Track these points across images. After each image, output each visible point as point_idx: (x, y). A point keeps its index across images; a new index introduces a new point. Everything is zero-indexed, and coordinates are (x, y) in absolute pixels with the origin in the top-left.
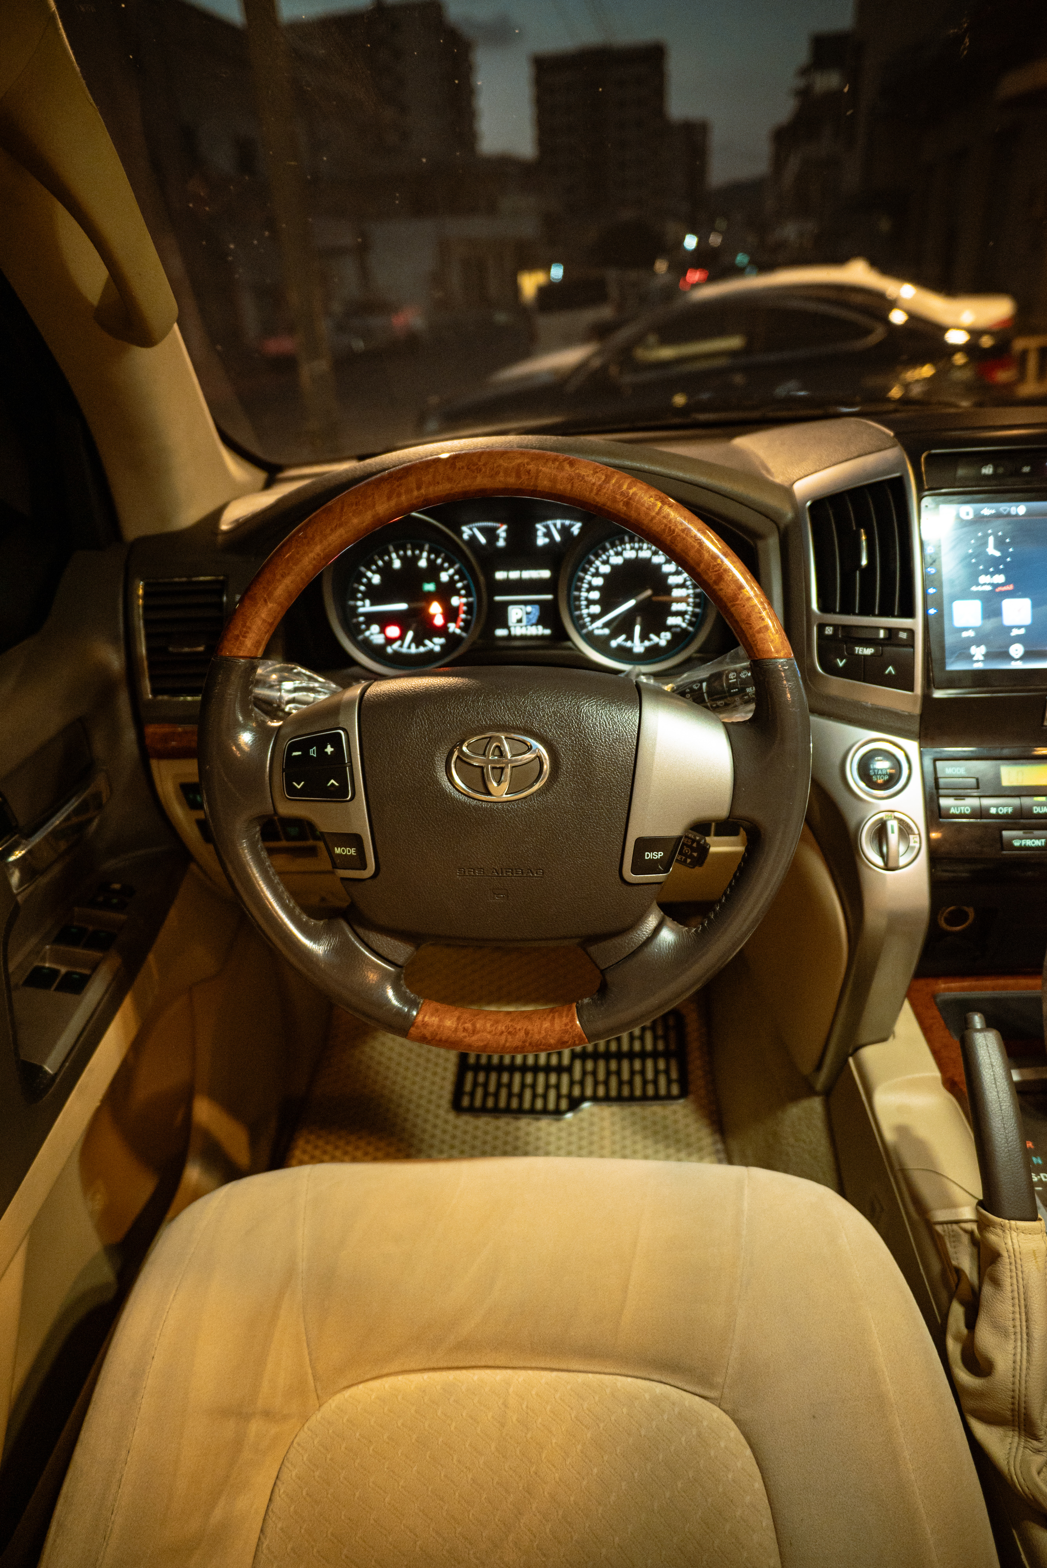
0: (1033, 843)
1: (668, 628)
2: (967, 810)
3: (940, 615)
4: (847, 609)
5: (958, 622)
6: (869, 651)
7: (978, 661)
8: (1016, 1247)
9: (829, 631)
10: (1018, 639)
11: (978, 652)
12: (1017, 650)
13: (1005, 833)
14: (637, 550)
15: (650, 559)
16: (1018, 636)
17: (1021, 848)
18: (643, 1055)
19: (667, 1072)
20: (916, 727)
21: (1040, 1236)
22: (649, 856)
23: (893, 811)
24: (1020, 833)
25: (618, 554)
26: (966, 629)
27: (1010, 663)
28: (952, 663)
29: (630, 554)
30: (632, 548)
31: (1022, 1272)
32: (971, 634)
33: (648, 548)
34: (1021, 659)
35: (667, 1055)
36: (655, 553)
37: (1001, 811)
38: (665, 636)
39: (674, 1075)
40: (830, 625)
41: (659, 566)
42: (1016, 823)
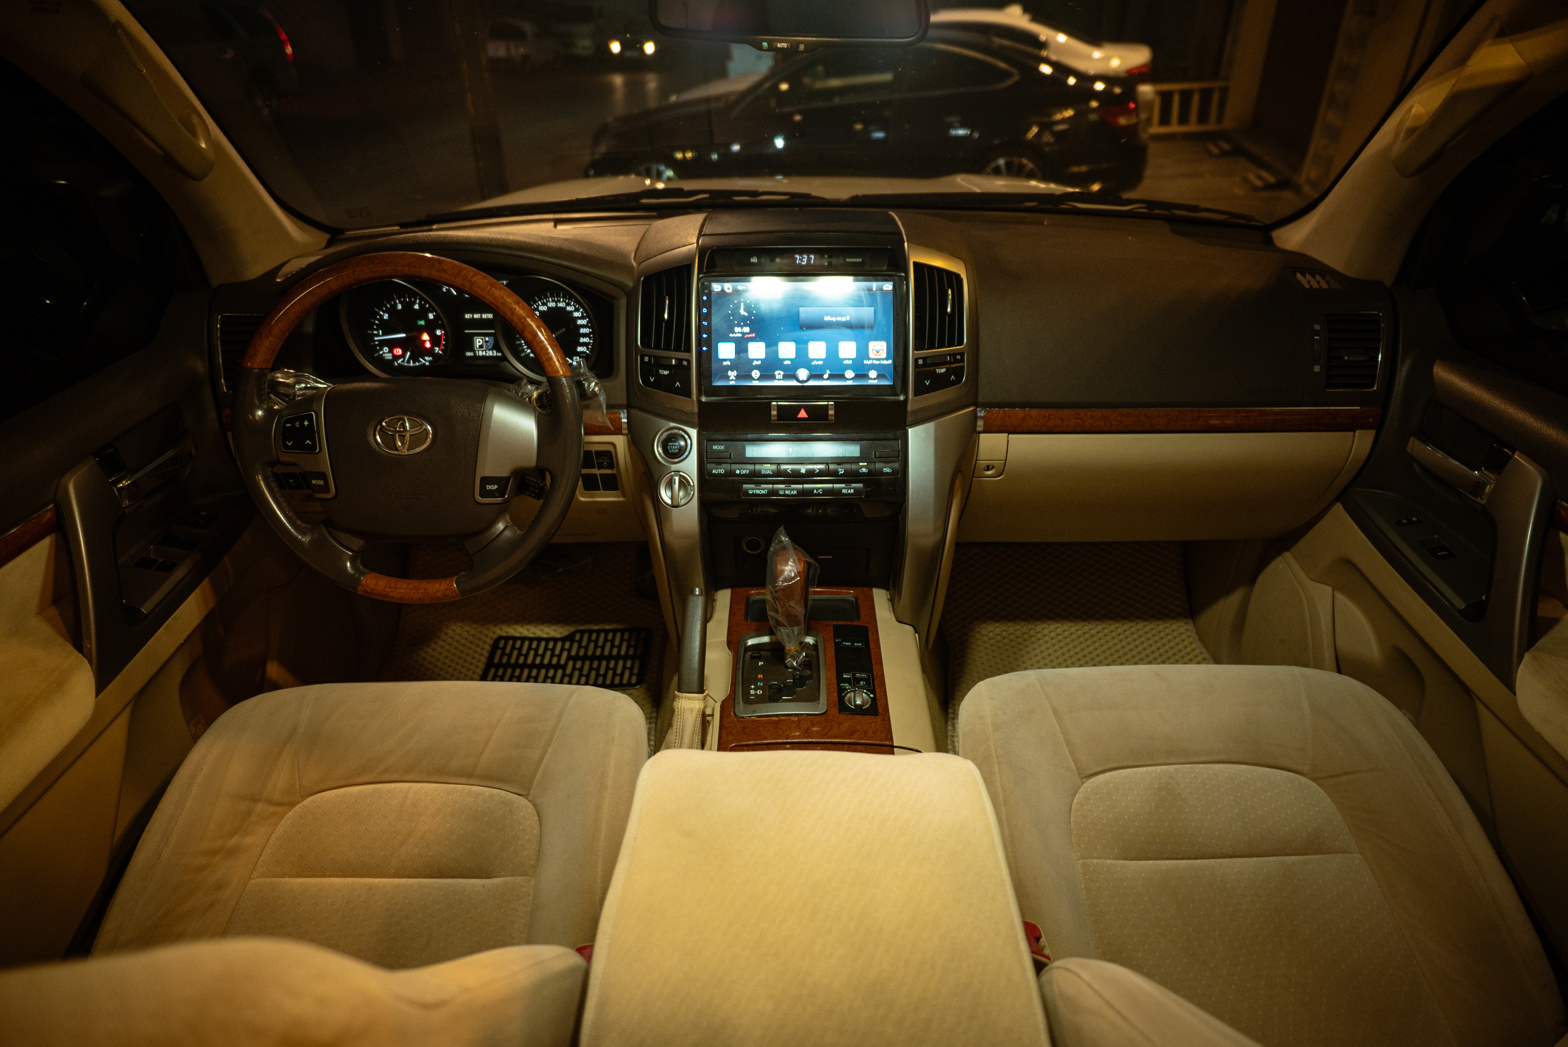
0: (760, 492)
1: (579, 354)
2: (722, 471)
3: (709, 351)
4: (657, 347)
5: (721, 356)
6: (666, 373)
7: (732, 380)
8: (682, 706)
9: (646, 359)
10: (757, 367)
11: (732, 374)
12: (756, 374)
13: (745, 486)
14: (556, 303)
15: (565, 308)
16: (756, 365)
17: (753, 495)
18: (617, 658)
19: (631, 669)
20: (696, 420)
21: (698, 702)
22: (489, 487)
23: (679, 472)
24: (753, 486)
25: (544, 304)
26: (725, 360)
27: (752, 382)
28: (718, 380)
29: (552, 305)
30: (553, 301)
31: (683, 719)
32: (728, 363)
33: (563, 301)
34: (758, 379)
35: (633, 658)
36: (568, 304)
37: (742, 472)
38: (576, 359)
39: (635, 671)
40: (647, 356)
41: (571, 312)
42: (751, 480)
